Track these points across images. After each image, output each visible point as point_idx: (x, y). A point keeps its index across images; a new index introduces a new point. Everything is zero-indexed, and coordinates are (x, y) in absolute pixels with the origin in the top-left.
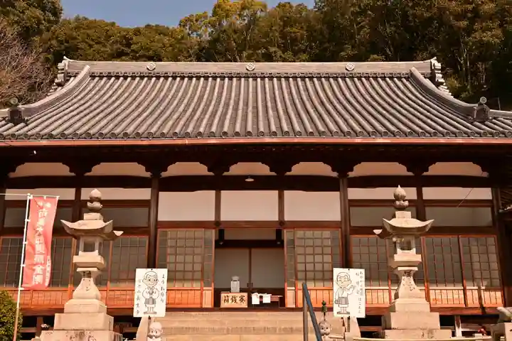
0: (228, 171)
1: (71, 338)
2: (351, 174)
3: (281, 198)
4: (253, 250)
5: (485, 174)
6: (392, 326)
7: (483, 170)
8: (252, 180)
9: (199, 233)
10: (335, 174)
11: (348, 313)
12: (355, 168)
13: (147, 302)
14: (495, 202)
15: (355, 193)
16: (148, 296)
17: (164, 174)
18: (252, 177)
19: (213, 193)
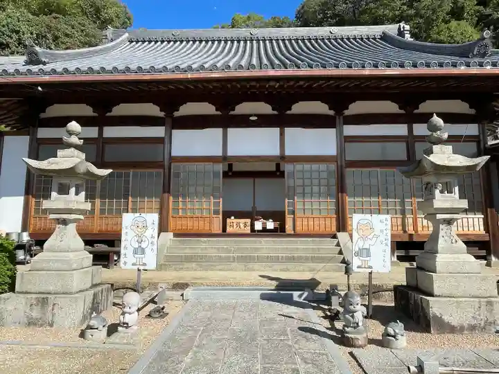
0: (234, 110)
1: (31, 305)
2: (347, 112)
3: (282, 134)
4: (257, 180)
5: (473, 112)
6: (435, 293)
7: (471, 107)
8: (256, 118)
9: (209, 166)
10: (332, 113)
11: (370, 267)
12: (350, 106)
13: (135, 252)
14: (481, 138)
15: (350, 130)
16: (136, 245)
17: (176, 114)
18: (255, 115)
19: (220, 130)
